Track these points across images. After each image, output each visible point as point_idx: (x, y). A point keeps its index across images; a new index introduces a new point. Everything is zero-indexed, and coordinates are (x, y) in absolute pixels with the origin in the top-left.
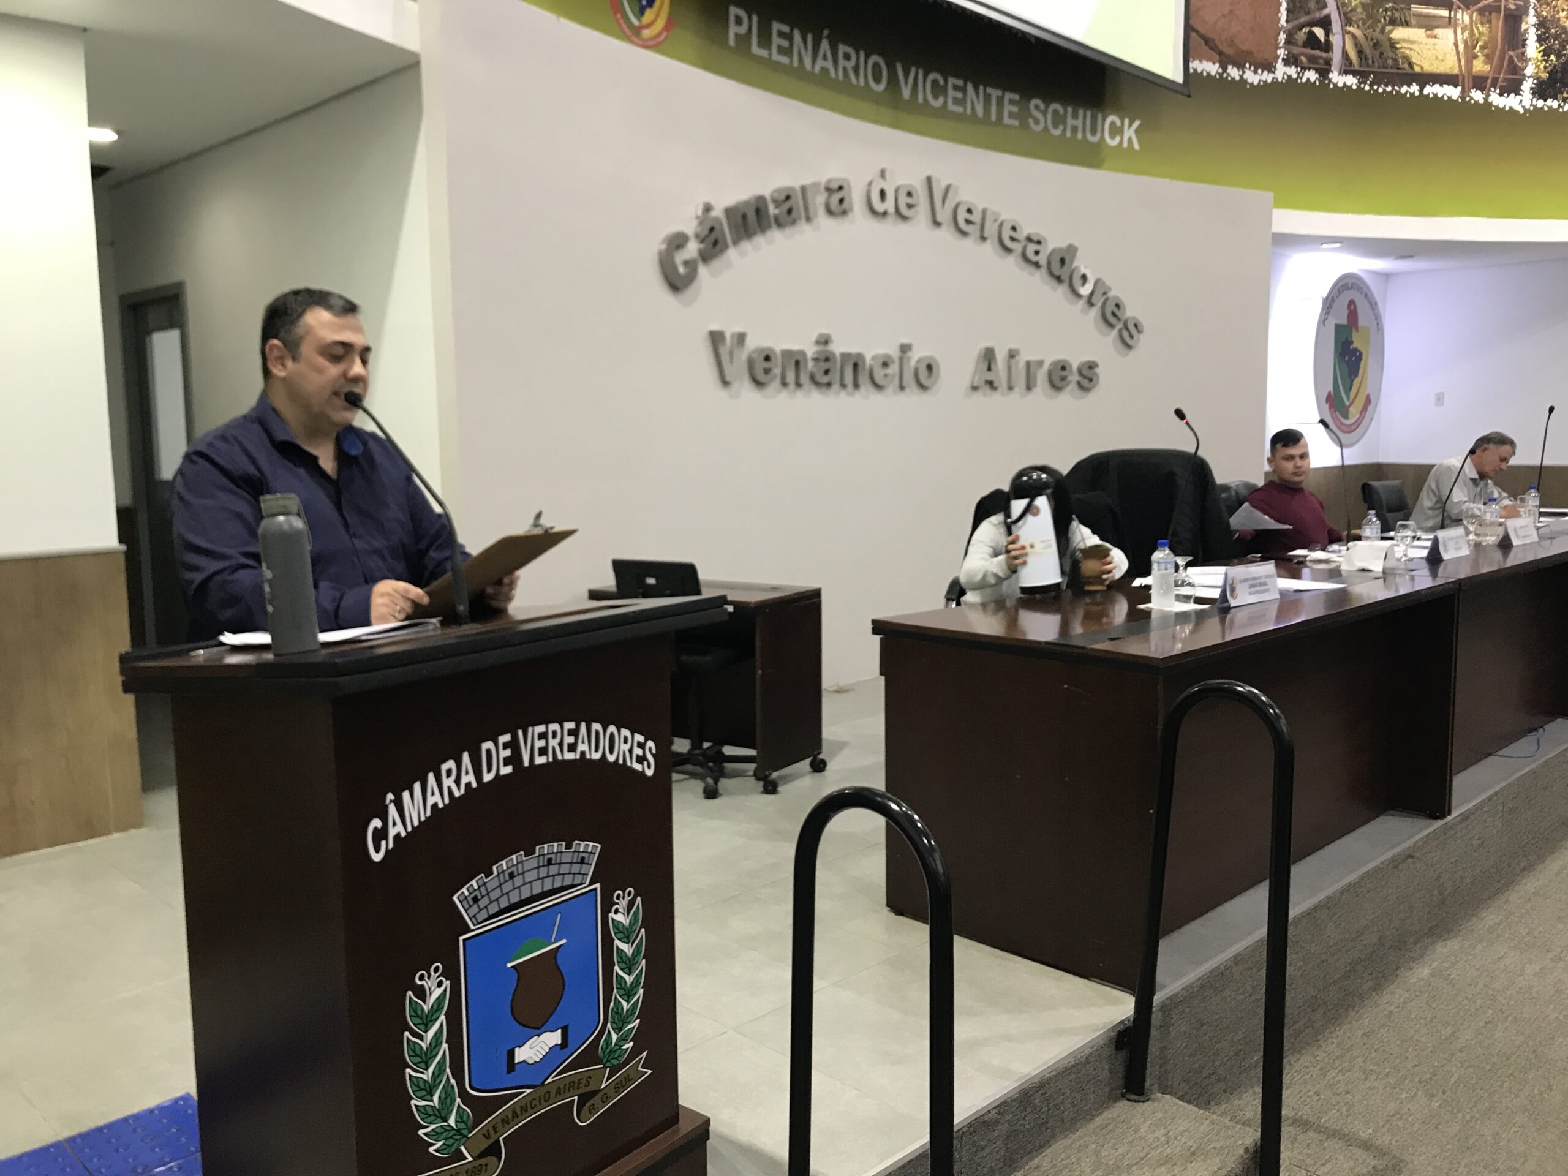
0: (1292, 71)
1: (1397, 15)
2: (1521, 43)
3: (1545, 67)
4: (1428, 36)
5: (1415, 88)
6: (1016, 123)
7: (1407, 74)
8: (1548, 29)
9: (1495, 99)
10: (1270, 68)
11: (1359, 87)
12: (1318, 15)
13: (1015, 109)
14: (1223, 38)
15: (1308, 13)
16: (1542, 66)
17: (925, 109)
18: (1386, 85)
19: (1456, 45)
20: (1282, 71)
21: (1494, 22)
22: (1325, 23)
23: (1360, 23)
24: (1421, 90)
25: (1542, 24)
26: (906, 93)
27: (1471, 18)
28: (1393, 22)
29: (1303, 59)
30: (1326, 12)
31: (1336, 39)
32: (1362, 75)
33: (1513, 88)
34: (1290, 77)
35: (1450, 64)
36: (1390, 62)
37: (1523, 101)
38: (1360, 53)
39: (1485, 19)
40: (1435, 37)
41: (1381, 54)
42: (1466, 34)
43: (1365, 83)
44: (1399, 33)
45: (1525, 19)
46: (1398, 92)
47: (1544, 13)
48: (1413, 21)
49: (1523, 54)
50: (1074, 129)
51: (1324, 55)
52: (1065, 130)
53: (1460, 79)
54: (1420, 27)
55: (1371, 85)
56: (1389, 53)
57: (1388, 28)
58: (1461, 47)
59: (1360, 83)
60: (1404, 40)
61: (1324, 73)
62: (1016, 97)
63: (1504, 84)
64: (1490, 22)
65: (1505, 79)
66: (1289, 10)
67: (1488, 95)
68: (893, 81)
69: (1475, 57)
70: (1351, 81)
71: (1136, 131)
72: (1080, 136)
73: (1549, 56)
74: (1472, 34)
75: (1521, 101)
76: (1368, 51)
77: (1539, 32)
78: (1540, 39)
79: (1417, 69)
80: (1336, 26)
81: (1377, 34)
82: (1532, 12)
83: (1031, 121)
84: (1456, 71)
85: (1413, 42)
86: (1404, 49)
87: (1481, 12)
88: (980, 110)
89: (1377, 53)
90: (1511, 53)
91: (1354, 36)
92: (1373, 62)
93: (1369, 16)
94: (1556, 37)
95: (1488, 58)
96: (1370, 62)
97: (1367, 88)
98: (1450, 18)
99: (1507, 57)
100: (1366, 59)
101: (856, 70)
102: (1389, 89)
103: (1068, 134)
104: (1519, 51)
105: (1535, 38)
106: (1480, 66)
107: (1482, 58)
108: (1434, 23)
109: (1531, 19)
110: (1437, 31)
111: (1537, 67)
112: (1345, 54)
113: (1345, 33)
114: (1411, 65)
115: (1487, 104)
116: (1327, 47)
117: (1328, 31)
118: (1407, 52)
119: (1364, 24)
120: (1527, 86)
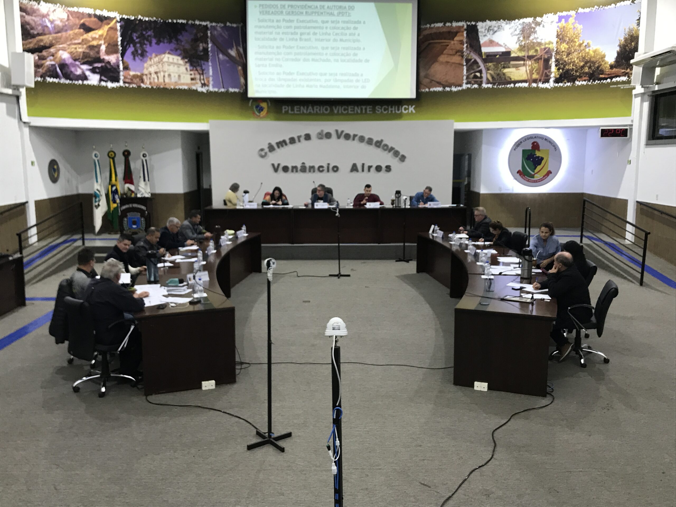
0: (469, 86)
1: (505, 65)
2: (549, 68)
3: (558, 74)
4: (516, 70)
5: (512, 85)
6: (371, 112)
7: (510, 82)
8: (559, 62)
9: (541, 85)
10: (461, 86)
11: (492, 87)
12: (478, 70)
13: (371, 109)
14: (444, 80)
15: (474, 69)
16: (557, 74)
17: (342, 114)
18: (502, 85)
19: (526, 71)
20: (465, 86)
21: (540, 63)
22: (480, 72)
23: (493, 70)
24: (515, 85)
25: (557, 61)
26: (336, 112)
27: (532, 62)
28: (504, 68)
29: (473, 82)
30: (480, 69)
31: (484, 75)
32: (494, 84)
33: (547, 81)
34: (468, 88)
35: (524, 77)
36: (503, 79)
37: (551, 84)
38: (493, 78)
39: (537, 62)
40: (519, 70)
41: (500, 77)
42: (530, 67)
43: (495, 85)
44: (506, 71)
45: (551, 60)
46: (506, 87)
47: (558, 57)
48: (511, 66)
49: (550, 71)
50: (392, 111)
51: (480, 80)
52: (388, 111)
53: (528, 81)
54: (513, 67)
55: (497, 86)
56: (503, 76)
57: (502, 70)
58: (528, 71)
59: (493, 86)
60: (508, 72)
61: (480, 84)
62: (371, 107)
63: (544, 80)
64: (538, 62)
65: (543, 79)
66: (467, 70)
67: (538, 85)
68: (332, 110)
69: (533, 74)
70: (490, 86)
71: (414, 108)
72: (394, 112)
73: (559, 70)
74: (532, 67)
75: (550, 85)
76: (495, 76)
77: (556, 63)
78: (556, 66)
79: (513, 80)
80: (484, 71)
81: (499, 71)
82: (553, 57)
83: (377, 112)
84: (526, 78)
85: (511, 72)
86: (508, 75)
87: (535, 60)
88: (359, 111)
89: (498, 77)
90: (546, 71)
91: (491, 74)
92: (497, 79)
93: (496, 67)
94: (562, 64)
95: (538, 73)
96: (496, 79)
97: (495, 87)
98: (524, 64)
99: (544, 73)
100: (495, 79)
101: (320, 110)
102: (503, 86)
103: (390, 112)
104: (549, 70)
105: (555, 65)
106: (535, 76)
107: (535, 74)
108: (519, 66)
109: (553, 59)
110: (521, 68)
111: (555, 74)
112: (487, 79)
113: (487, 73)
114: (511, 79)
115: (538, 87)
116: (481, 77)
117: (481, 74)
118: (509, 75)
119: (494, 69)
120: (552, 80)
